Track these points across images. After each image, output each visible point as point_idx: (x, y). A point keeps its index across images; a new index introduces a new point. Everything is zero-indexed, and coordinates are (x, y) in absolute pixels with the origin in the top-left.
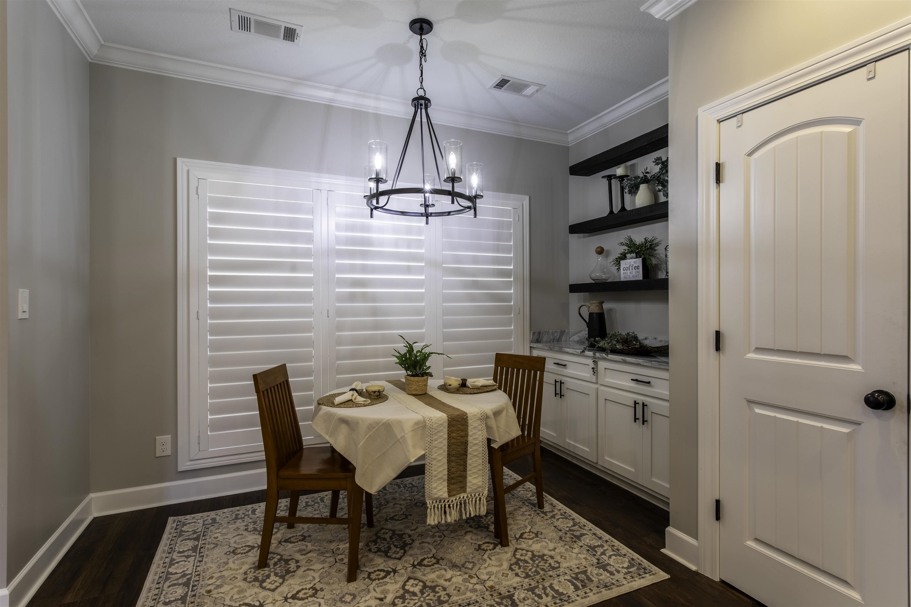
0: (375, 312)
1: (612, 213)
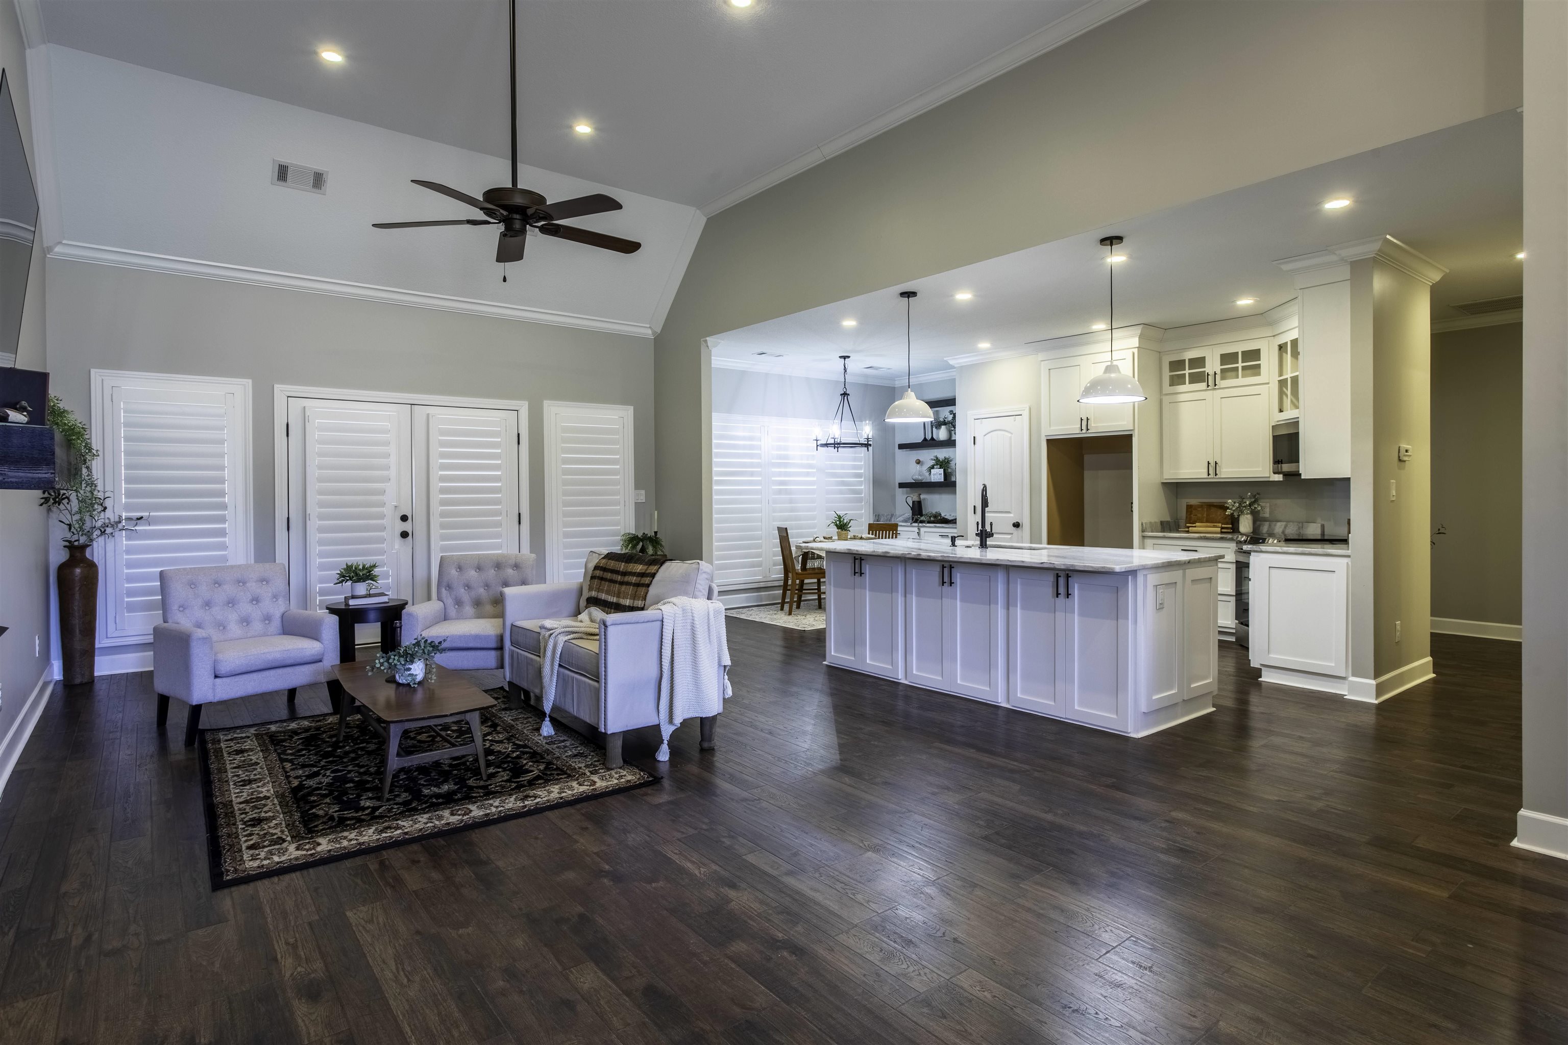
0: (791, 501)
1: (925, 439)
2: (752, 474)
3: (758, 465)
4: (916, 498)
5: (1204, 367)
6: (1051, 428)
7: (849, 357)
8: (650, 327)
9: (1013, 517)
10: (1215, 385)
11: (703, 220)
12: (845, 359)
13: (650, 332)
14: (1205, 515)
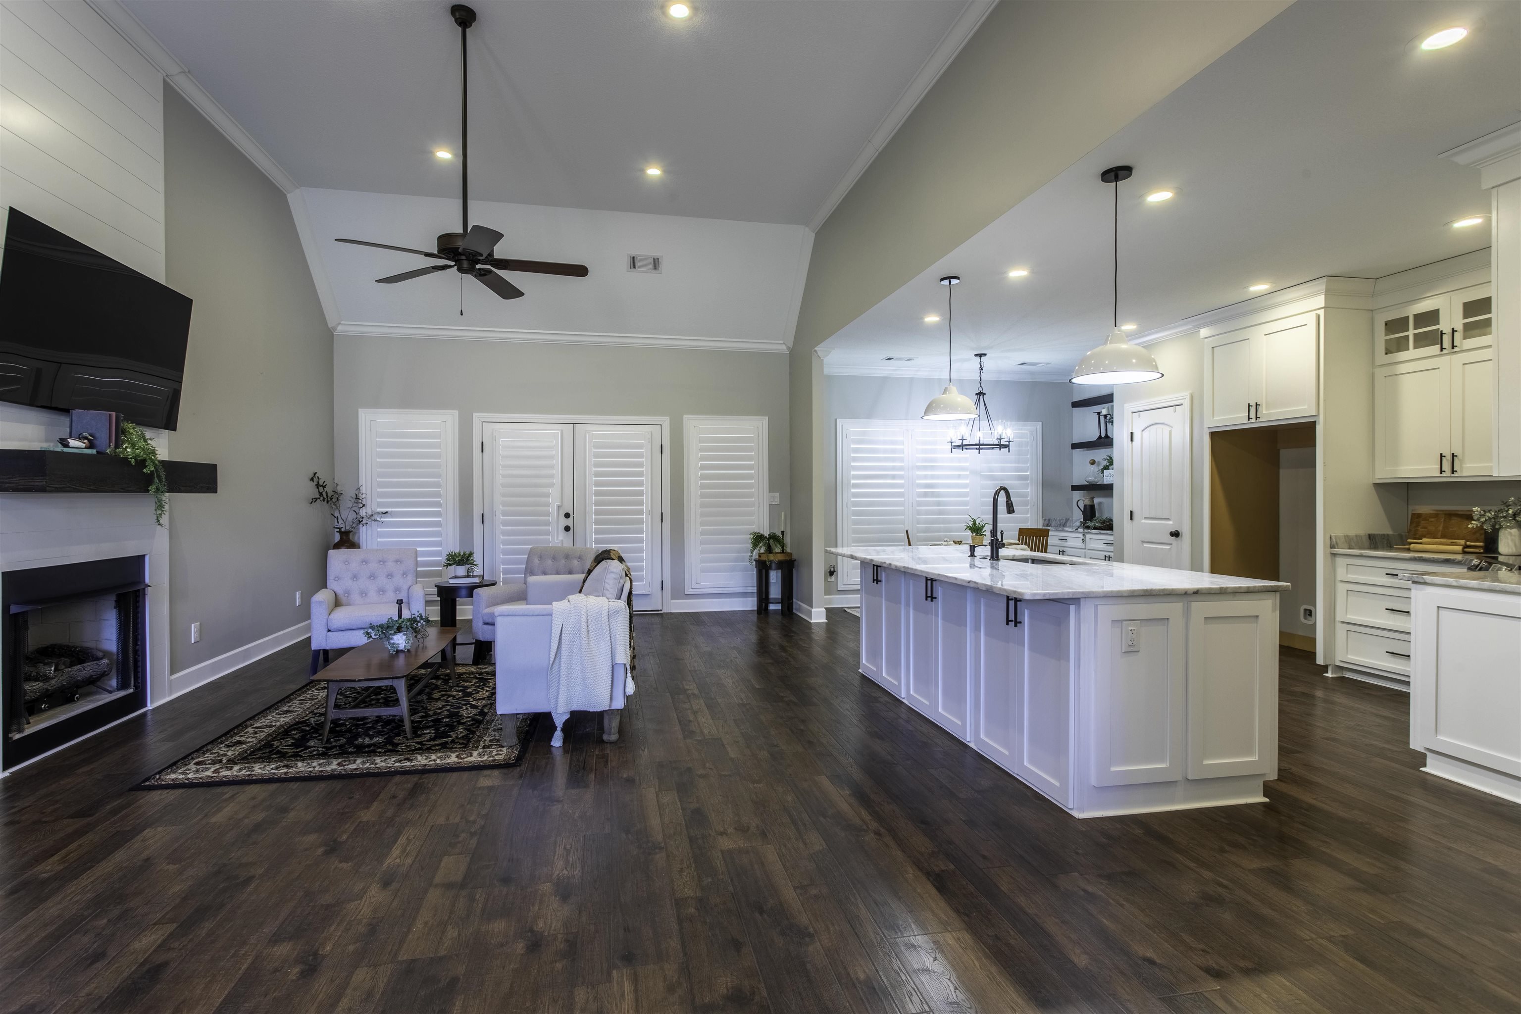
0: (939, 504)
1: (1100, 437)
2: (894, 477)
3: (901, 468)
4: (1088, 502)
5: (1439, 324)
6: (1215, 419)
7: (985, 355)
8: (784, 343)
9: (1171, 525)
10: (1453, 347)
11: (812, 236)
12: (981, 357)
13: (784, 347)
14: (1441, 528)
